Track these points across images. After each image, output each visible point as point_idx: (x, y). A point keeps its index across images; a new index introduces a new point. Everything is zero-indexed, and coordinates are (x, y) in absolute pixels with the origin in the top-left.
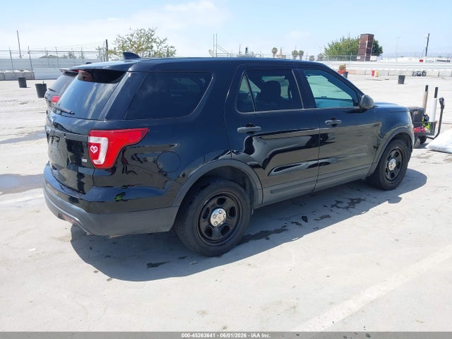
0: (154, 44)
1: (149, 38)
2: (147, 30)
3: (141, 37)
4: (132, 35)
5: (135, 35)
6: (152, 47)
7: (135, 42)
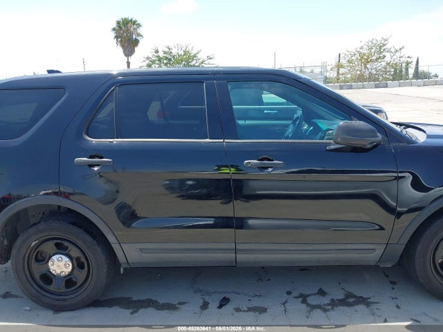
0: (386, 54)
1: (381, 48)
2: (379, 39)
3: (372, 48)
4: (362, 48)
5: (365, 47)
6: (385, 56)
7: (364, 54)
